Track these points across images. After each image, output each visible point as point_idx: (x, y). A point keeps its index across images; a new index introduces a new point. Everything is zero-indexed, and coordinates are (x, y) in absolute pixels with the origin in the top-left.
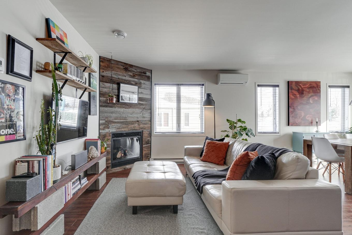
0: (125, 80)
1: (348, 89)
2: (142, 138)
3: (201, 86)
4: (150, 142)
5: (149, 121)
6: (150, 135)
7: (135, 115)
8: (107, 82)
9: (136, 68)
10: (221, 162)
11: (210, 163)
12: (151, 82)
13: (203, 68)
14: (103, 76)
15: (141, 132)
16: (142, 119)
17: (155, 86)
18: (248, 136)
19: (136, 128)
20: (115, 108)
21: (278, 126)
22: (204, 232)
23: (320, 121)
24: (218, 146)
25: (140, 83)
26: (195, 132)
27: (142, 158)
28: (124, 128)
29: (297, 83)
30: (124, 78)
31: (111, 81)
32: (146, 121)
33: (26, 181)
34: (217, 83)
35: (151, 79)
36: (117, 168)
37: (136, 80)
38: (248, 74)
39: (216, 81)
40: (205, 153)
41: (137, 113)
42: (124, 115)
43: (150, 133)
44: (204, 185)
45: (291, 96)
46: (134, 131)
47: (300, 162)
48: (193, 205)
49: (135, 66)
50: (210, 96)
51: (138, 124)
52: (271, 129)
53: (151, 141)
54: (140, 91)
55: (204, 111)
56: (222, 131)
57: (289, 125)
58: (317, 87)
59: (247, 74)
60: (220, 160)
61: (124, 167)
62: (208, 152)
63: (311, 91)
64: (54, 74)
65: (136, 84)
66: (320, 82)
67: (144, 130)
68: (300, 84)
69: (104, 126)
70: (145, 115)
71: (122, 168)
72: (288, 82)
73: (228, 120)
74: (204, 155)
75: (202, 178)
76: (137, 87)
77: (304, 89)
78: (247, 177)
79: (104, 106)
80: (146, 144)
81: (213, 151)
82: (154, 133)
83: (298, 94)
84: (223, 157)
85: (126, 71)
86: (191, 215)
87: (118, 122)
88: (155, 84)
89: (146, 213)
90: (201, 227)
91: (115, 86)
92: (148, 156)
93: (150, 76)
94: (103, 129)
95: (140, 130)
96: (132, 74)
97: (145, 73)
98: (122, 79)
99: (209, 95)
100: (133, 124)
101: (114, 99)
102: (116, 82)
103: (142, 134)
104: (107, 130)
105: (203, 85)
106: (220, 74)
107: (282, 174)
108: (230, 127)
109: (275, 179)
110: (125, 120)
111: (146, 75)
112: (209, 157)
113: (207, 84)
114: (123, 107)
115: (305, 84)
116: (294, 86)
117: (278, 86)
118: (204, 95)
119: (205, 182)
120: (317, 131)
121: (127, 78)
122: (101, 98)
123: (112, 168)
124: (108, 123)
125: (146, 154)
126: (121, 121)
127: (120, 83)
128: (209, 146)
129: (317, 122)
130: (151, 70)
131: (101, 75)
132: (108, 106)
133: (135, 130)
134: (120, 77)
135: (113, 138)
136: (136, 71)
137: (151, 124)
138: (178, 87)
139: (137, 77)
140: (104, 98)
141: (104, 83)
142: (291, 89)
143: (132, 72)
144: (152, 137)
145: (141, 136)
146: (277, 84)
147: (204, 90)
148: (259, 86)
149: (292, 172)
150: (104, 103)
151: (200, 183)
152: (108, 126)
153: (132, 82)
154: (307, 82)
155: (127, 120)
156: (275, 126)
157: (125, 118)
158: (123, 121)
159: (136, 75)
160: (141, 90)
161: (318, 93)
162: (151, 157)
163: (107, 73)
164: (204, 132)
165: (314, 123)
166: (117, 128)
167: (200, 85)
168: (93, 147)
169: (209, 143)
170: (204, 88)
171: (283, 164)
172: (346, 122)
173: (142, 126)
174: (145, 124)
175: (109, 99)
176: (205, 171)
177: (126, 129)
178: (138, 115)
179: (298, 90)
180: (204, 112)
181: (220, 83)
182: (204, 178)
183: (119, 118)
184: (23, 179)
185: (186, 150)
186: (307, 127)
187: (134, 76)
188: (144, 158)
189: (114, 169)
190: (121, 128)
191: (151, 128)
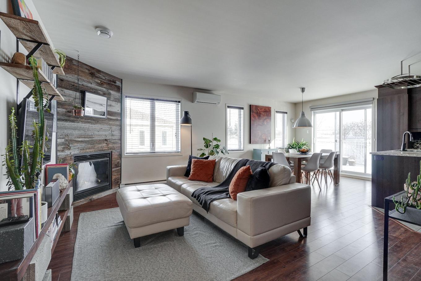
0: (91, 88)
1: (286, 115)
2: (111, 161)
3: (178, 103)
4: (120, 165)
5: (119, 140)
6: (120, 156)
7: (104, 133)
8: (67, 89)
9: (104, 75)
10: (210, 179)
11: (201, 182)
12: (122, 94)
13: (181, 85)
14: (62, 80)
15: (110, 153)
16: (110, 137)
17: (127, 98)
18: (223, 154)
19: (104, 149)
20: (78, 123)
21: (242, 144)
22: (217, 245)
23: (271, 139)
24: (205, 164)
25: (110, 94)
26: (170, 152)
27: (111, 185)
28: (89, 148)
29: (257, 107)
30: (89, 85)
31: (73, 87)
32: (115, 139)
33: (23, 229)
34: (193, 101)
35: (121, 90)
36: (82, 200)
37: (104, 89)
38: (221, 96)
39: (192, 99)
40: (193, 171)
41: (105, 130)
42: (90, 133)
43: (120, 154)
44: (212, 201)
45: (252, 118)
46: (102, 152)
47: (286, 171)
48: (194, 225)
49: (103, 72)
50: (188, 114)
51: (106, 143)
52: (236, 147)
53: (121, 163)
54: (109, 104)
55: (179, 129)
56: (198, 150)
57: (250, 143)
58: (269, 111)
59: (219, 95)
60: (209, 177)
61: (90, 197)
62: (196, 171)
63: (265, 114)
64: (37, 73)
65: (105, 94)
66: (271, 107)
67: (113, 151)
68: (258, 108)
69: (63, 146)
70: (114, 133)
71: (87, 199)
72: (250, 105)
73: (204, 139)
74: (193, 174)
75: (206, 195)
76: (106, 98)
77: (261, 112)
78: (252, 188)
79: (63, 120)
80: (115, 168)
81: (201, 169)
82: (124, 154)
83: (257, 116)
84: (211, 174)
85: (92, 77)
86: (197, 233)
87: (82, 142)
88: (126, 97)
89: (150, 242)
90: (212, 242)
91: (78, 94)
92: (118, 182)
93: (121, 86)
94: (63, 151)
95: (109, 151)
96: (100, 81)
97: (115, 83)
98: (87, 87)
99: (186, 113)
100: (100, 144)
101: (82, 111)
102: (80, 89)
103: (111, 155)
104: (67, 152)
105: (179, 102)
106: (197, 92)
107: (274, 183)
108: (205, 146)
109: (269, 187)
110: (90, 139)
111: (115, 84)
112: (198, 176)
113: (183, 101)
114: (88, 122)
115: (261, 108)
116: (254, 109)
117: (243, 108)
118: (180, 112)
119: (211, 199)
120: (269, 148)
121: (94, 86)
122: (59, 109)
123: (74, 201)
124: (69, 142)
125: (115, 179)
126: (86, 139)
127: (85, 91)
128: (197, 165)
129: (269, 141)
130: (122, 80)
131: (59, 78)
132: (69, 120)
133: (102, 150)
134: (85, 84)
135: (75, 161)
136: (104, 78)
137: (121, 144)
138: (152, 102)
139: (105, 86)
140: (64, 109)
141: (62, 89)
142: (252, 112)
143: (99, 79)
144: (122, 159)
145: (110, 158)
146: (242, 107)
147: (180, 107)
148: (228, 107)
149: (281, 180)
150: (62, 115)
151: (205, 200)
152: (69, 146)
153: (100, 92)
154: (263, 107)
155: (94, 139)
156: (240, 144)
157: (91, 136)
158: (89, 139)
159: (105, 83)
160: (110, 102)
161: (269, 116)
162: (121, 183)
163: (67, 77)
164: (180, 151)
165: (267, 141)
166: (81, 149)
167: (176, 102)
168: (60, 175)
169: (196, 162)
170: (180, 105)
171: (275, 174)
172: (285, 140)
173: (110, 145)
174: (114, 143)
175: (75, 111)
176: (204, 189)
177: (91, 150)
178: (107, 133)
179: (257, 113)
180: (179, 131)
181: (196, 101)
182: (208, 195)
183: (83, 137)
184: (10, 227)
185: (169, 170)
186: (263, 145)
187: (102, 84)
188: (114, 184)
189: (77, 202)
190: (86, 149)
191: (121, 148)
